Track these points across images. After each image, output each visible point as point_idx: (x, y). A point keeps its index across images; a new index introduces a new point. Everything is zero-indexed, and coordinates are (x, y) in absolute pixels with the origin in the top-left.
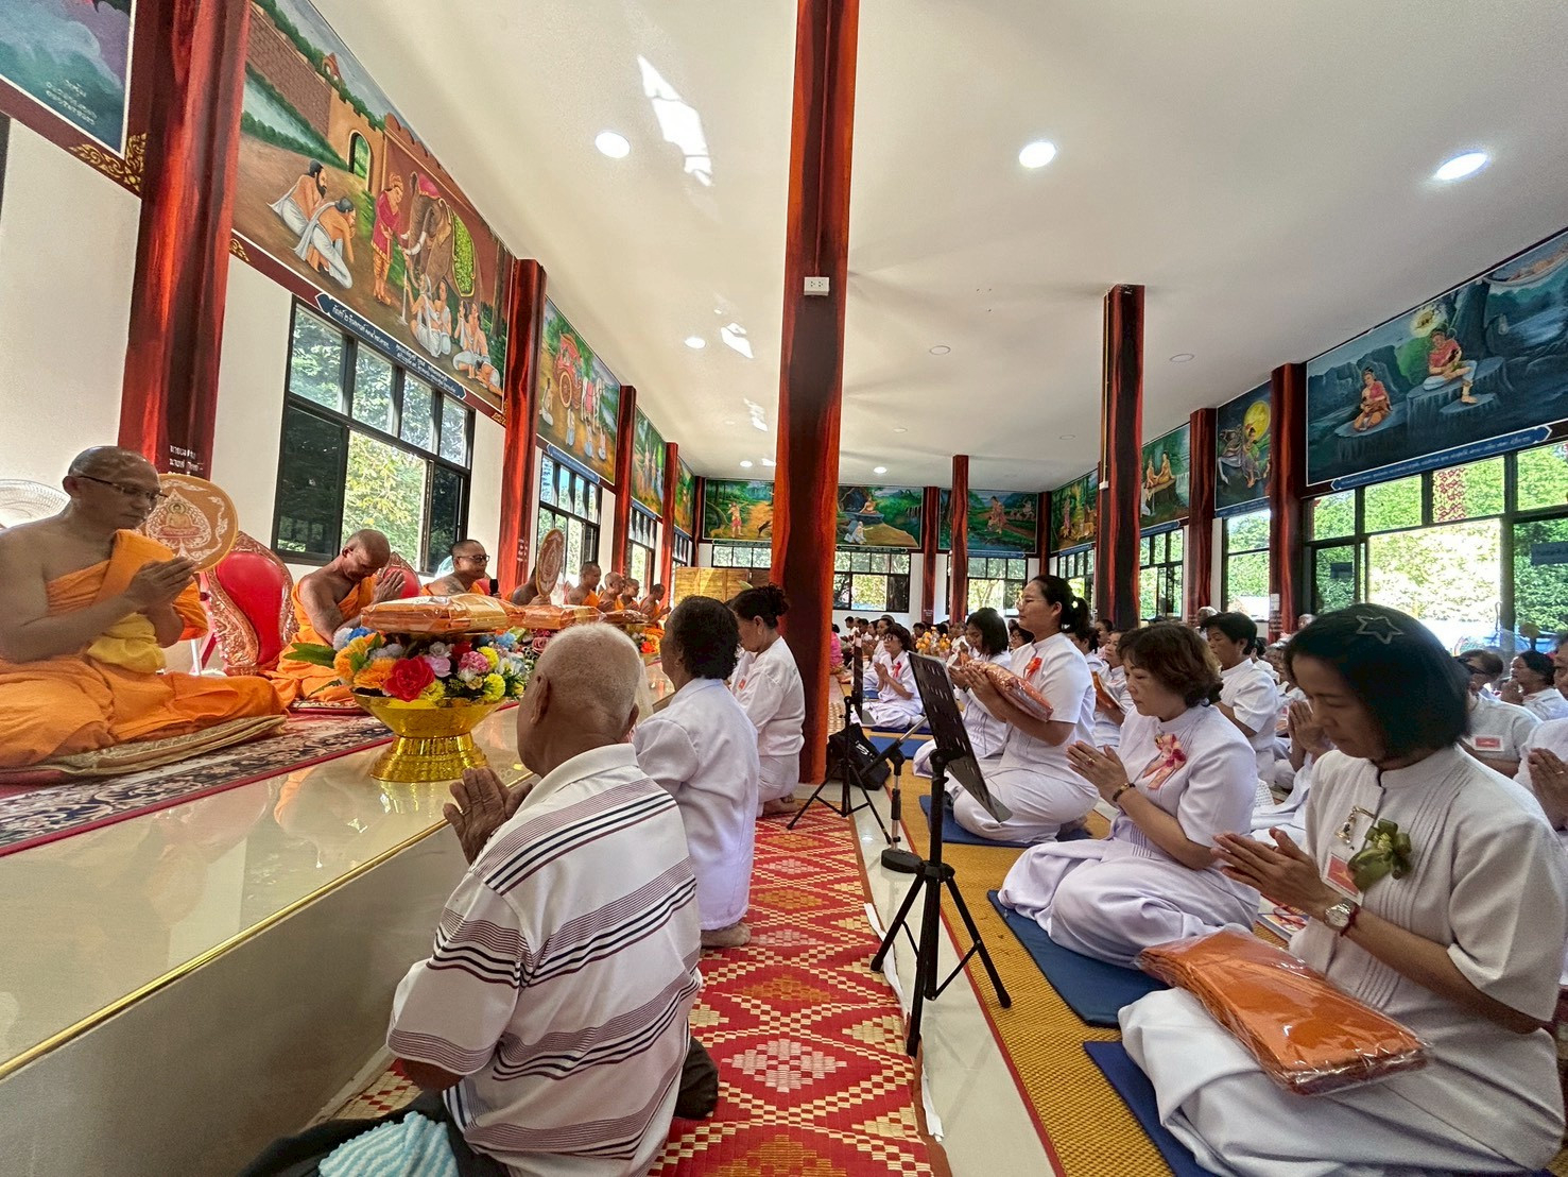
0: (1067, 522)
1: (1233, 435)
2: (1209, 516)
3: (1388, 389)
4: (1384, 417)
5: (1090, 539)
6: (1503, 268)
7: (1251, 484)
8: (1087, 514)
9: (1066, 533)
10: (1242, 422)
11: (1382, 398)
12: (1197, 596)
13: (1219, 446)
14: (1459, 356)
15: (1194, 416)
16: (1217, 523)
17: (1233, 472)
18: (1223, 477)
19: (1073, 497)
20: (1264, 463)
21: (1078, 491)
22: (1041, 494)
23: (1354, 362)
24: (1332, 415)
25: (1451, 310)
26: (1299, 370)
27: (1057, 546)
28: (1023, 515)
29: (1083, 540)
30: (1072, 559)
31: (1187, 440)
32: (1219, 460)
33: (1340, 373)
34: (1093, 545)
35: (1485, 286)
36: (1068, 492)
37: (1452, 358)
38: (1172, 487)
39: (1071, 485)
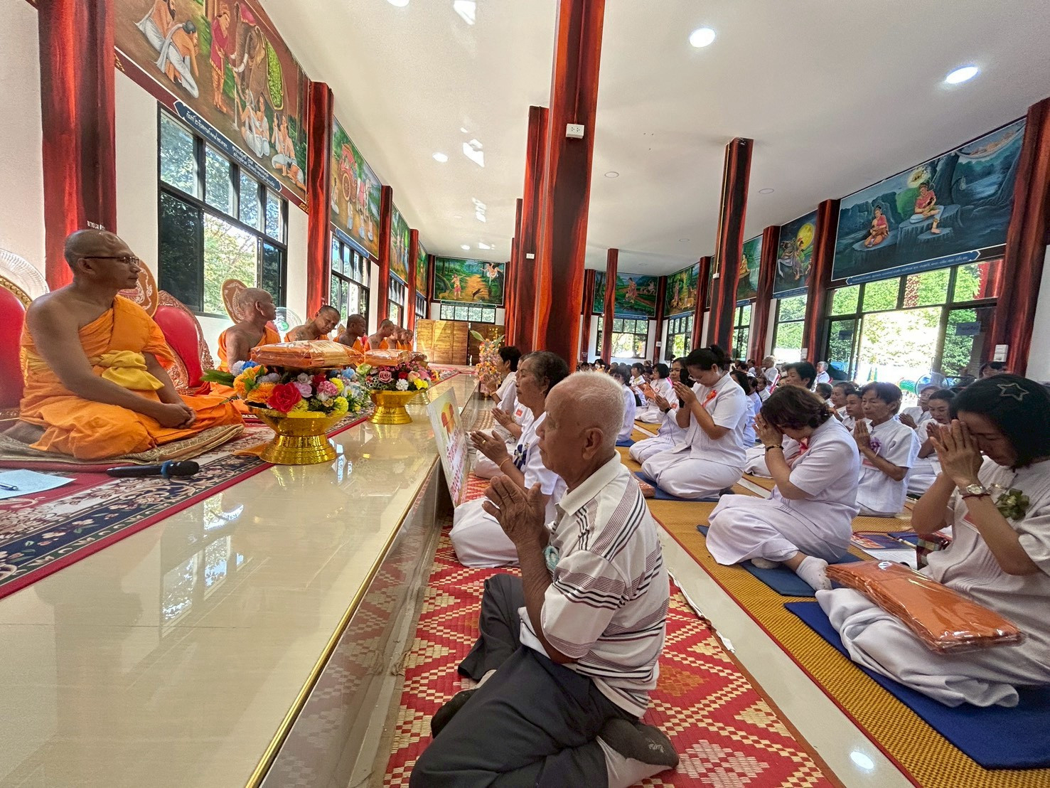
0: (676, 297)
1: (789, 245)
2: (770, 297)
3: (888, 220)
4: (883, 239)
5: (691, 309)
6: (969, 146)
7: (798, 277)
8: (690, 293)
9: (675, 304)
10: (796, 237)
11: (884, 226)
12: (757, 348)
13: (780, 252)
14: (933, 202)
15: (766, 230)
16: (774, 302)
17: (787, 270)
18: (780, 272)
19: (682, 280)
20: (807, 265)
21: (685, 276)
22: (660, 278)
23: (870, 201)
24: (853, 236)
25: (934, 171)
26: (836, 203)
27: (669, 312)
28: (648, 291)
29: (686, 309)
30: (678, 320)
31: (760, 246)
32: (779, 261)
33: (861, 208)
34: (693, 313)
35: (957, 157)
36: (678, 277)
37: (929, 203)
38: (747, 277)
39: (681, 272)
